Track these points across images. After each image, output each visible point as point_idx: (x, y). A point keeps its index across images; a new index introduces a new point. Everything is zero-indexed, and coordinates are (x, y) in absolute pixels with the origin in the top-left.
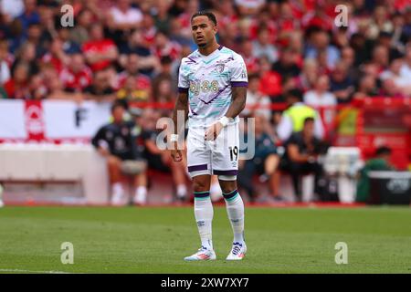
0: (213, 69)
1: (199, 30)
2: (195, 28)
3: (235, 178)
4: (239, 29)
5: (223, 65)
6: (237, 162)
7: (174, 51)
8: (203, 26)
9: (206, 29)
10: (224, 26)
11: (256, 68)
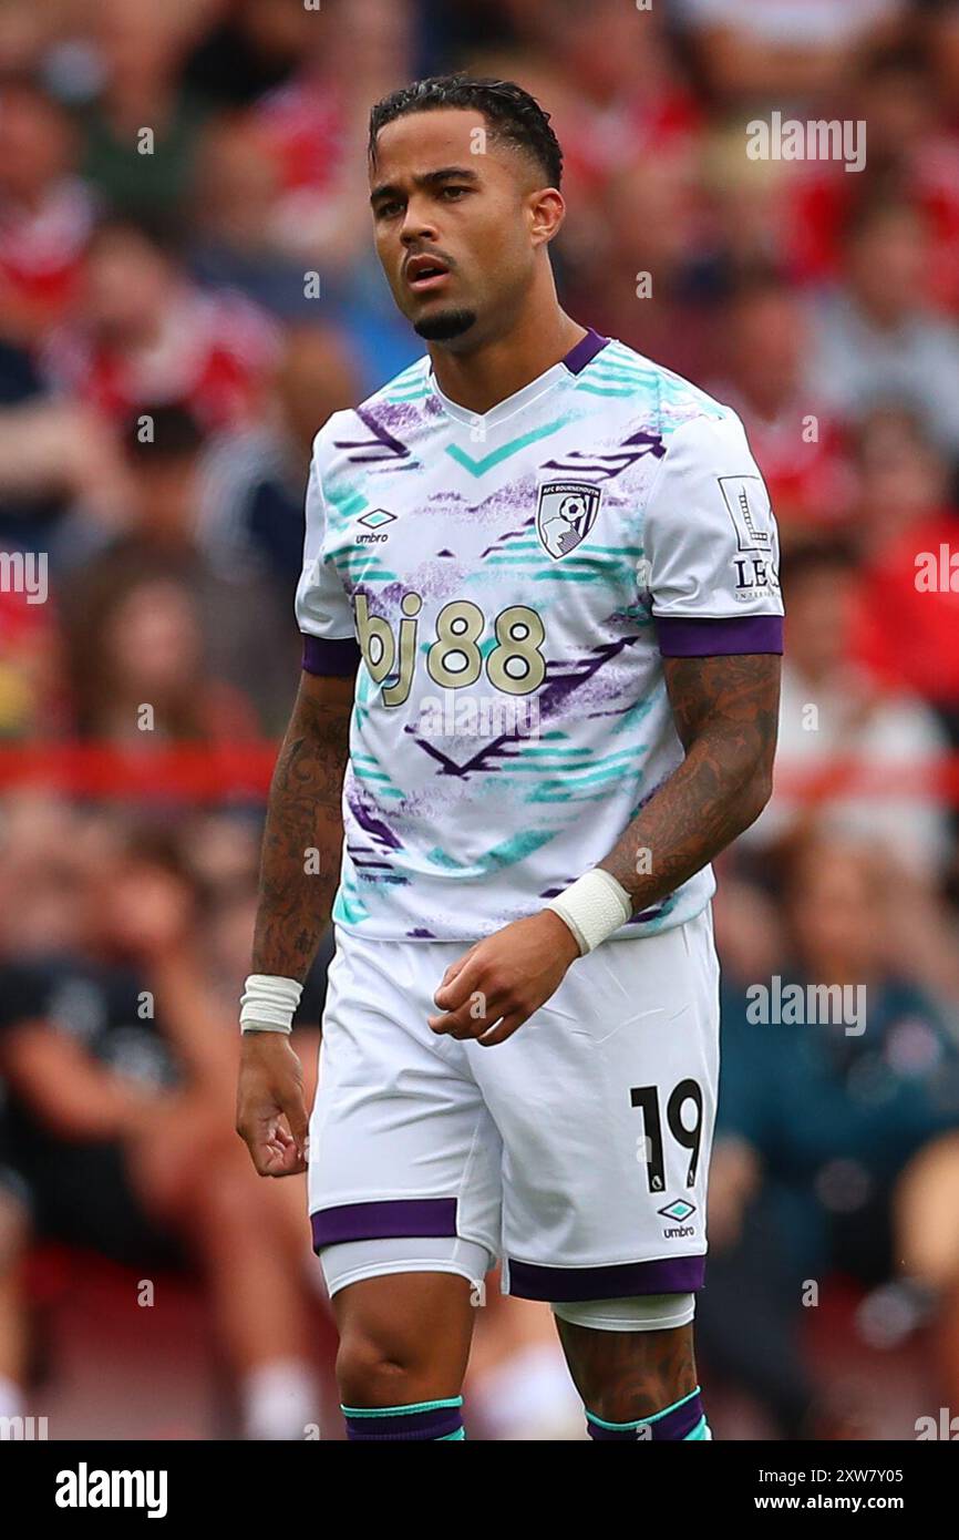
0: (513, 518)
1: (417, 216)
2: (390, 202)
3: (684, 1313)
4: (707, 200)
5: (590, 494)
6: (698, 1196)
7: (221, 367)
8: (446, 187)
9: (471, 207)
10: (600, 185)
11: (834, 491)
